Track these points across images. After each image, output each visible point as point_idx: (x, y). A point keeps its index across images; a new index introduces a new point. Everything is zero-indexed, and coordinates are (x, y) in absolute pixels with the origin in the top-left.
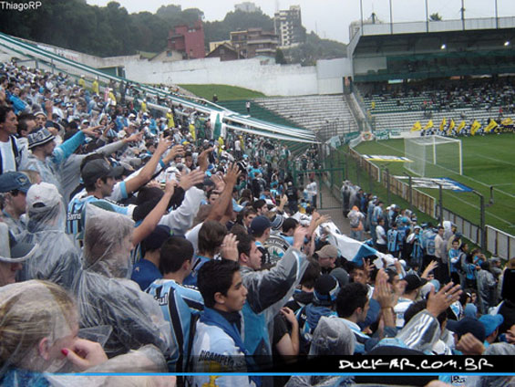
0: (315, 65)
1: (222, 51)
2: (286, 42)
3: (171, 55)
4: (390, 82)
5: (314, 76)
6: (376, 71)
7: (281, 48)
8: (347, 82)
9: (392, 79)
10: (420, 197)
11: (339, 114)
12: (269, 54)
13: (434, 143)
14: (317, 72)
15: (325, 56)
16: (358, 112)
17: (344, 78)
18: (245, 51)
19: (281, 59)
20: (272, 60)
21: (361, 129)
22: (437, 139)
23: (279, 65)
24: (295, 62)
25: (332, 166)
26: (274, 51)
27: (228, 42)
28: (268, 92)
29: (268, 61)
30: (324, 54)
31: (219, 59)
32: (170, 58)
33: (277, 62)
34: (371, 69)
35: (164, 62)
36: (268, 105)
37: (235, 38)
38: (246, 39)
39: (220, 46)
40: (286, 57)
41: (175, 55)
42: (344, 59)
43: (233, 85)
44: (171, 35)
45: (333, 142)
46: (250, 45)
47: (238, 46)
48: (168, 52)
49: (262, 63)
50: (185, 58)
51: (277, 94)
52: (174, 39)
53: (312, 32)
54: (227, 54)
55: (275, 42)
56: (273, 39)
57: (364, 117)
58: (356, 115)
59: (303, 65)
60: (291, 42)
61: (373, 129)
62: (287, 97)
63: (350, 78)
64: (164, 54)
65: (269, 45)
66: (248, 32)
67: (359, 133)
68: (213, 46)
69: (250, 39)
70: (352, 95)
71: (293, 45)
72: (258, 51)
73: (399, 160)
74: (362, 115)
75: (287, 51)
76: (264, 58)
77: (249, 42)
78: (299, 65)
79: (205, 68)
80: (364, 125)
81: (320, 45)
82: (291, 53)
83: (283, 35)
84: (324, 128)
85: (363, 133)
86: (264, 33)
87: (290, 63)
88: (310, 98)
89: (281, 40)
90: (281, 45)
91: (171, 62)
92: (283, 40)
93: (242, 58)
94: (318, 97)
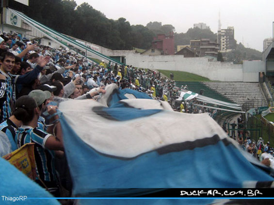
0: (242, 64)
1: (185, 52)
2: (224, 48)
3: (154, 51)
5: (241, 70)
7: (221, 51)
8: (262, 75)
11: (255, 94)
12: (213, 55)
14: (243, 67)
15: (248, 58)
17: (260, 73)
18: (199, 52)
19: (220, 58)
20: (215, 59)
21: (269, 105)
23: (220, 62)
24: (230, 61)
25: (251, 127)
26: (217, 53)
27: (189, 46)
28: (212, 78)
29: (213, 59)
31: (183, 56)
32: (153, 53)
33: (218, 60)
35: (150, 55)
36: (212, 86)
37: (193, 44)
38: (199, 45)
39: (185, 49)
40: (223, 57)
41: (156, 52)
42: (260, 61)
43: (191, 72)
44: (155, 40)
45: (251, 111)
46: (202, 48)
47: (195, 49)
48: (152, 50)
49: (209, 60)
50: (162, 54)
51: (217, 80)
52: (156, 42)
53: (240, 43)
54: (187, 53)
55: (217, 48)
56: (216, 46)
58: (266, 96)
59: (235, 63)
60: (227, 48)
62: (223, 82)
63: (263, 73)
64: (150, 50)
65: (213, 49)
66: (201, 41)
67: (268, 107)
68: (179, 48)
69: (202, 45)
70: (265, 84)
71: (228, 51)
72: (206, 52)
74: (270, 96)
75: (225, 54)
76: (211, 58)
77: (201, 47)
78: (232, 63)
79: (174, 61)
80: (271, 103)
81: (245, 51)
82: (227, 55)
83: (222, 44)
84: (246, 103)
85: (270, 108)
86: (211, 42)
87: (226, 61)
88: (237, 83)
89: (221, 47)
90: (220, 50)
91: (154, 55)
92: (222, 47)
93: (197, 56)
94: (242, 83)
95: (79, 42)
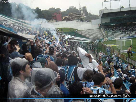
0: (91, 21)
1: (66, 19)
2: (83, 16)
3: (53, 20)
4: (111, 25)
5: (91, 24)
6: (107, 22)
7: (82, 17)
8: (100, 25)
9: (112, 24)
10: (122, 55)
11: (98, 34)
12: (79, 19)
13: (124, 40)
14: (91, 23)
16: (103, 33)
17: (99, 25)
18: (72, 19)
19: (82, 20)
20: (80, 21)
21: (104, 38)
22: (125, 39)
23: (81, 22)
24: (86, 21)
25: (97, 48)
26: (80, 18)
27: (68, 16)
28: (79, 29)
29: (79, 21)
30: (93, 18)
31: (65, 21)
32: (53, 21)
33: (81, 21)
34: (106, 22)
35: (51, 22)
36: (79, 32)
37: (69, 15)
38: (72, 15)
39: (66, 18)
40: (83, 20)
41: (54, 20)
42: (99, 20)
44: (53, 15)
45: (97, 41)
46: (73, 17)
47: (70, 17)
48: (52, 20)
49: (77, 22)
50: (57, 21)
51: (81, 29)
52: (53, 16)
53: (90, 13)
54: (68, 20)
55: (80, 16)
56: (79, 15)
57: (105, 34)
58: (103, 34)
59: (88, 21)
60: (84, 16)
61: (107, 38)
62: (84, 30)
63: (100, 24)
64: (51, 20)
65: (78, 17)
66: (73, 14)
67: (104, 39)
68: (64, 18)
69: (73, 15)
70: (101, 29)
71: (85, 17)
72: (75, 18)
73: (115, 45)
74: (104, 34)
75: (83, 18)
76: (78, 20)
77: (73, 16)
78: (87, 22)
79: (62, 23)
80: (105, 37)
81: (92, 16)
82: (84, 19)
83: (82, 14)
84: (94, 38)
85: (105, 39)
86: (77, 14)
87: (84, 21)
88: (90, 30)
89: (81, 15)
90: (81, 17)
91: (53, 22)
92: (82, 15)
93: (72, 20)
94: (92, 30)
95: (20, 20)
